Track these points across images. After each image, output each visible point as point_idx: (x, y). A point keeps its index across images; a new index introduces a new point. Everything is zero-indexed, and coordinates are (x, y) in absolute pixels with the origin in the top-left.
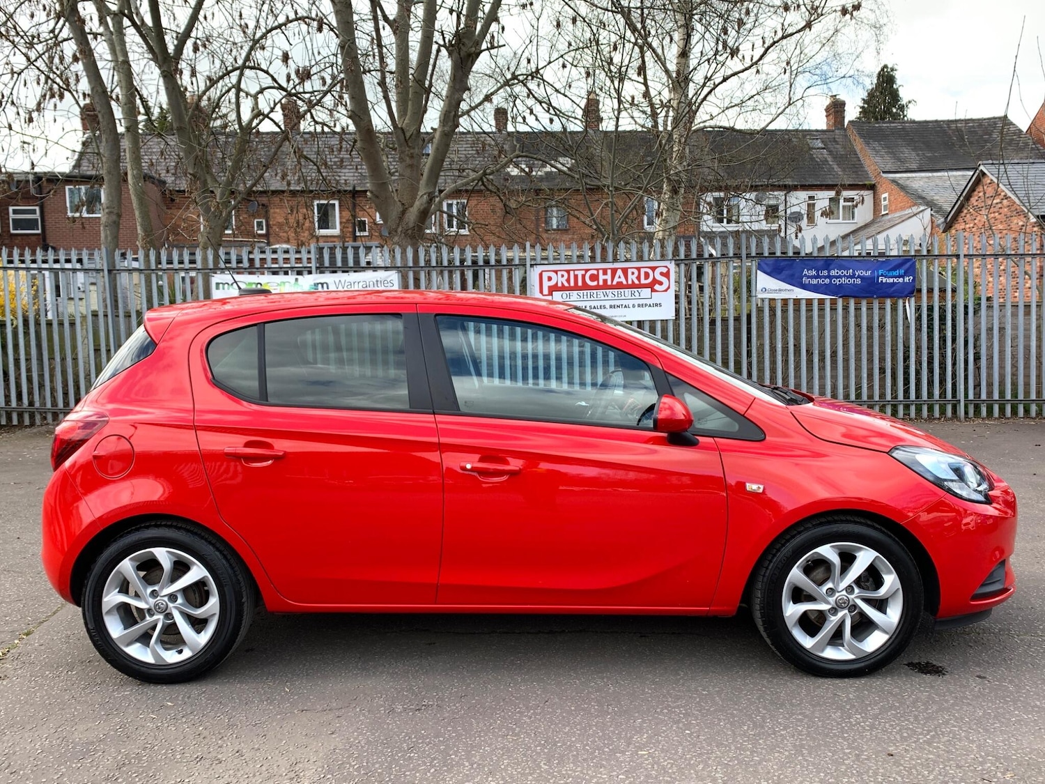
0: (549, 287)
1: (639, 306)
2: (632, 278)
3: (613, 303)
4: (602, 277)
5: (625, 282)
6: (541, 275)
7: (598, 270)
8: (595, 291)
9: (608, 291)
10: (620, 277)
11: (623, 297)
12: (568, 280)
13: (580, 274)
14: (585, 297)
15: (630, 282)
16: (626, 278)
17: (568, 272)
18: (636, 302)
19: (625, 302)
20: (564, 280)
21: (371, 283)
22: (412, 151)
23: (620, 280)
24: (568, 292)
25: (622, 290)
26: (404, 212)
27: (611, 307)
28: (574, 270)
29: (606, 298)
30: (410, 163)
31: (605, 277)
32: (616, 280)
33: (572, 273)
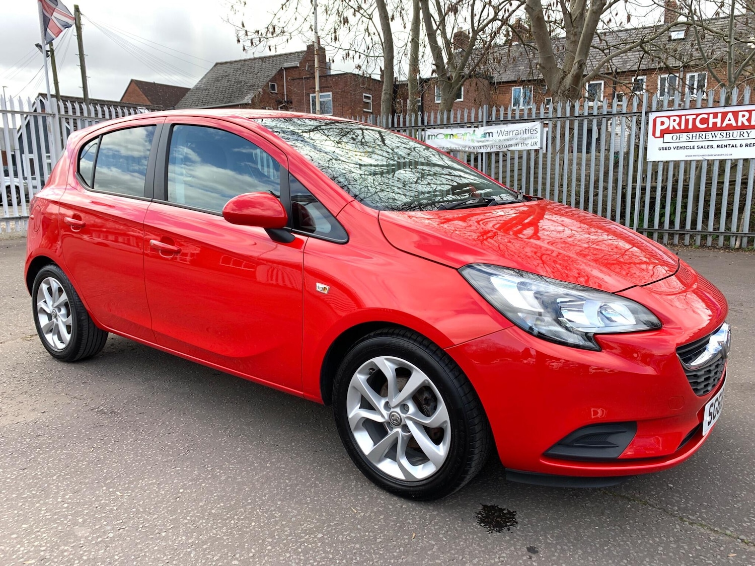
0: (662, 131)
1: (746, 145)
2: (742, 120)
3: (720, 143)
4: (712, 120)
5: (734, 124)
6: (655, 121)
7: (708, 114)
8: (704, 133)
9: (716, 133)
10: (730, 120)
11: (731, 138)
12: (679, 124)
13: (691, 118)
14: (694, 138)
15: (740, 124)
16: (736, 120)
17: (680, 117)
18: (744, 142)
19: (732, 143)
20: (675, 124)
21: (522, 131)
22: (576, 30)
23: (730, 122)
24: (678, 135)
25: (731, 132)
26: (563, 78)
27: (718, 146)
28: (686, 115)
29: (714, 139)
30: (574, 40)
31: (715, 120)
32: (726, 122)
33: (683, 118)
